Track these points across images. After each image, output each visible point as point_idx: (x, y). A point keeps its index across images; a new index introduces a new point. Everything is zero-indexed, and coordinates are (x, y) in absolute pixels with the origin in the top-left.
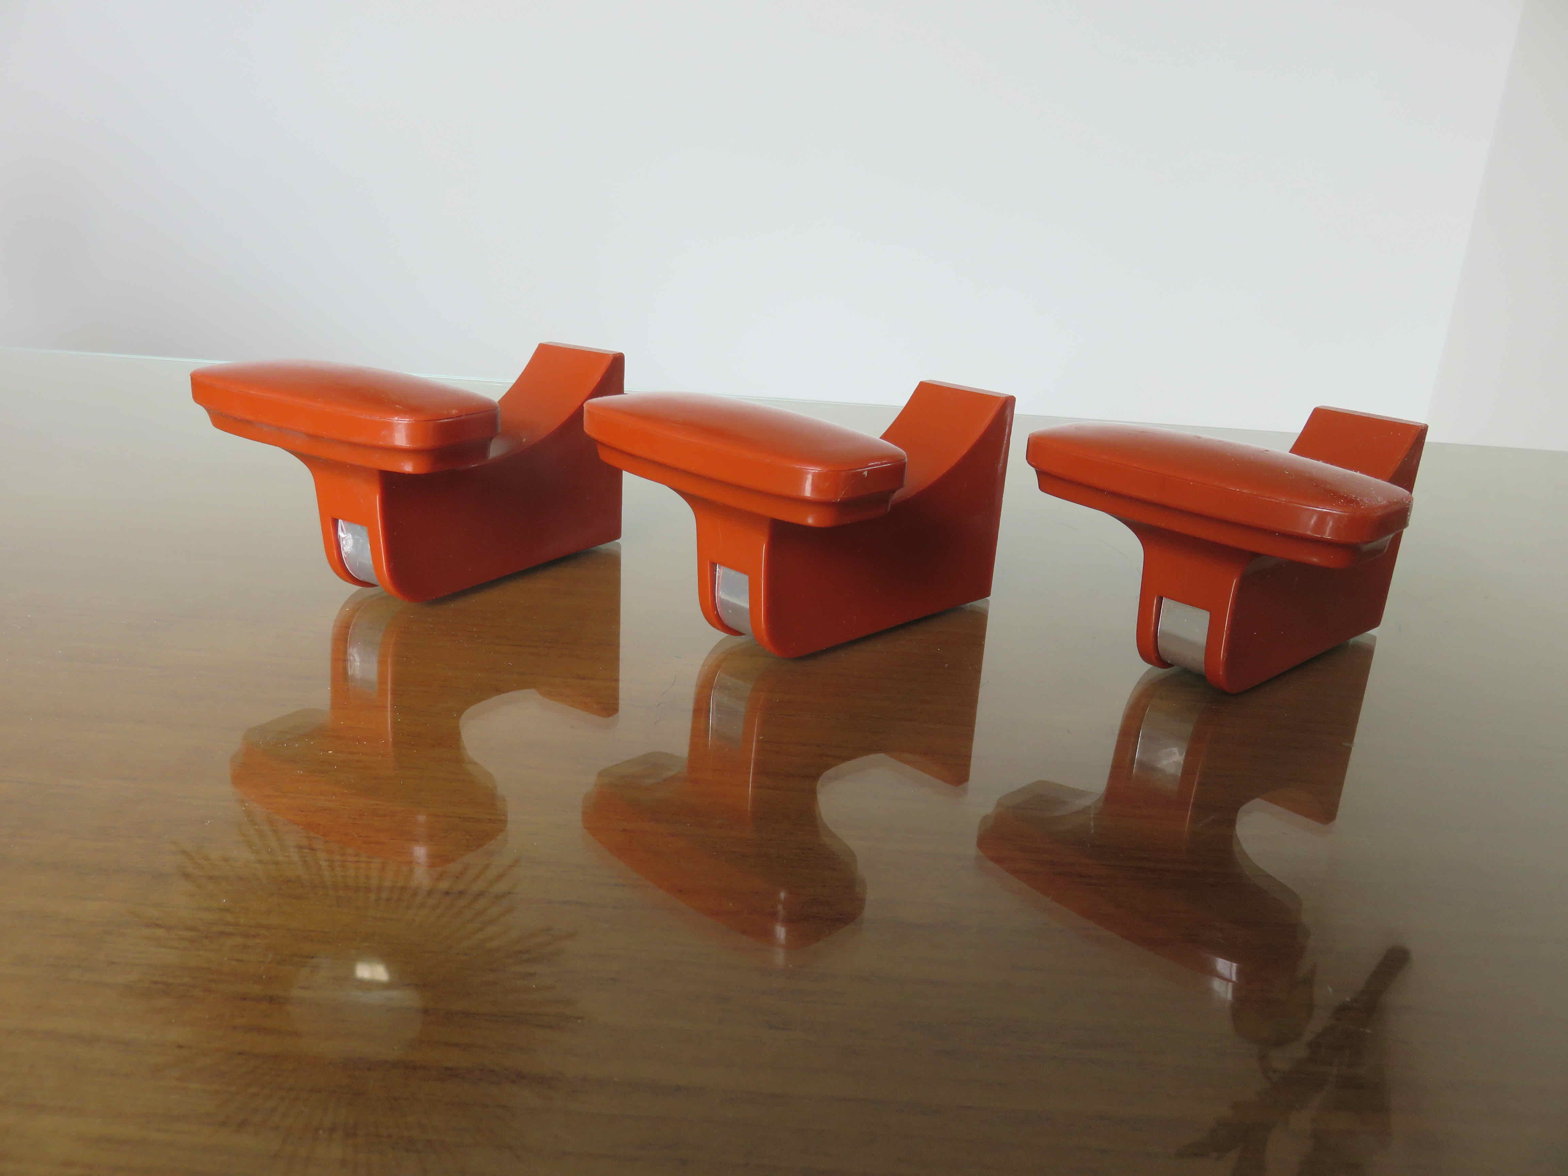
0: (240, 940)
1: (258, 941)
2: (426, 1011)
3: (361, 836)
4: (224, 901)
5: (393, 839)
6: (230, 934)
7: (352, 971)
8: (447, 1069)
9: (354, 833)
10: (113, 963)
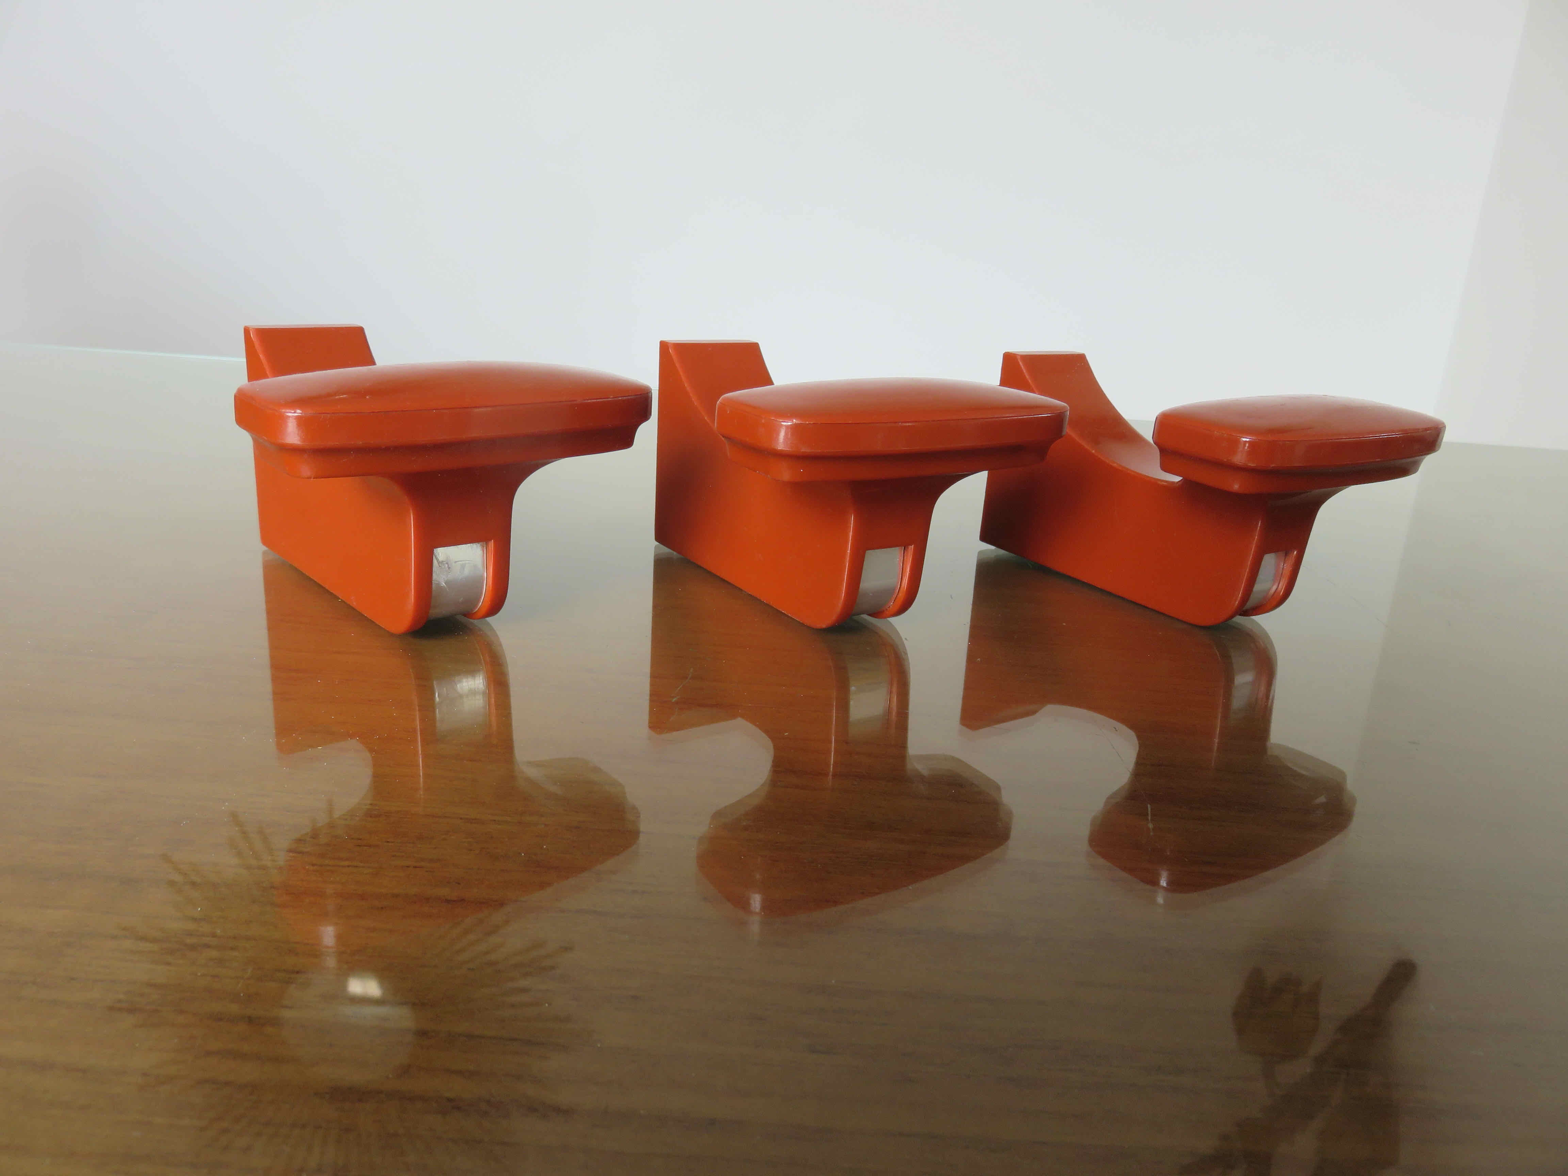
0: (214, 953)
1: (235, 953)
2: (422, 1034)
3: (352, 839)
4: (199, 909)
5: (388, 842)
6: (208, 946)
7: (344, 987)
8: (449, 1100)
9: (345, 835)
10: (73, 979)
